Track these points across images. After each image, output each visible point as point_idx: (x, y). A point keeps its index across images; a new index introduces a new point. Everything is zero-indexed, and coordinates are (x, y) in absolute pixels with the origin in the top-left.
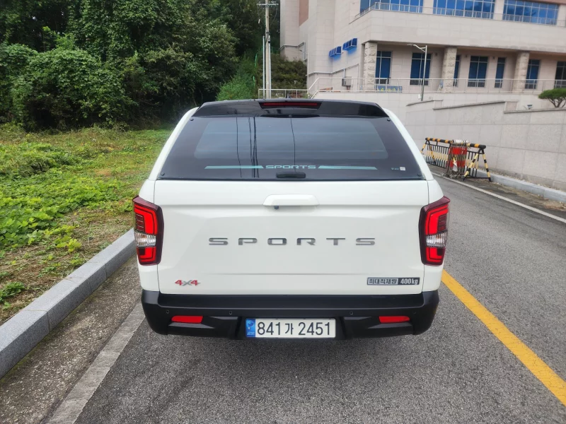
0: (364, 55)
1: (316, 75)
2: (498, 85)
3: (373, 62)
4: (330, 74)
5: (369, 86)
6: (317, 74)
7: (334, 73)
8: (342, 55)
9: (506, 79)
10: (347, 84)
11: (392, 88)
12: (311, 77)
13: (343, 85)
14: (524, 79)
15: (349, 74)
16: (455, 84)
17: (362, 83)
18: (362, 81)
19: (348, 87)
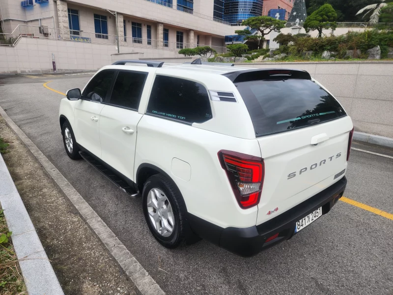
0: (56, 10)
1: (11, 22)
2: (149, 43)
3: (66, 17)
4: (24, 22)
5: (66, 36)
6: (13, 20)
7: (28, 21)
8: (35, 7)
9: (153, 39)
10: (45, 32)
11: (83, 38)
12: (6, 23)
13: (40, 32)
14: (162, 40)
15: (44, 23)
16: (125, 40)
17: (59, 32)
18: (59, 31)
19: (46, 35)
